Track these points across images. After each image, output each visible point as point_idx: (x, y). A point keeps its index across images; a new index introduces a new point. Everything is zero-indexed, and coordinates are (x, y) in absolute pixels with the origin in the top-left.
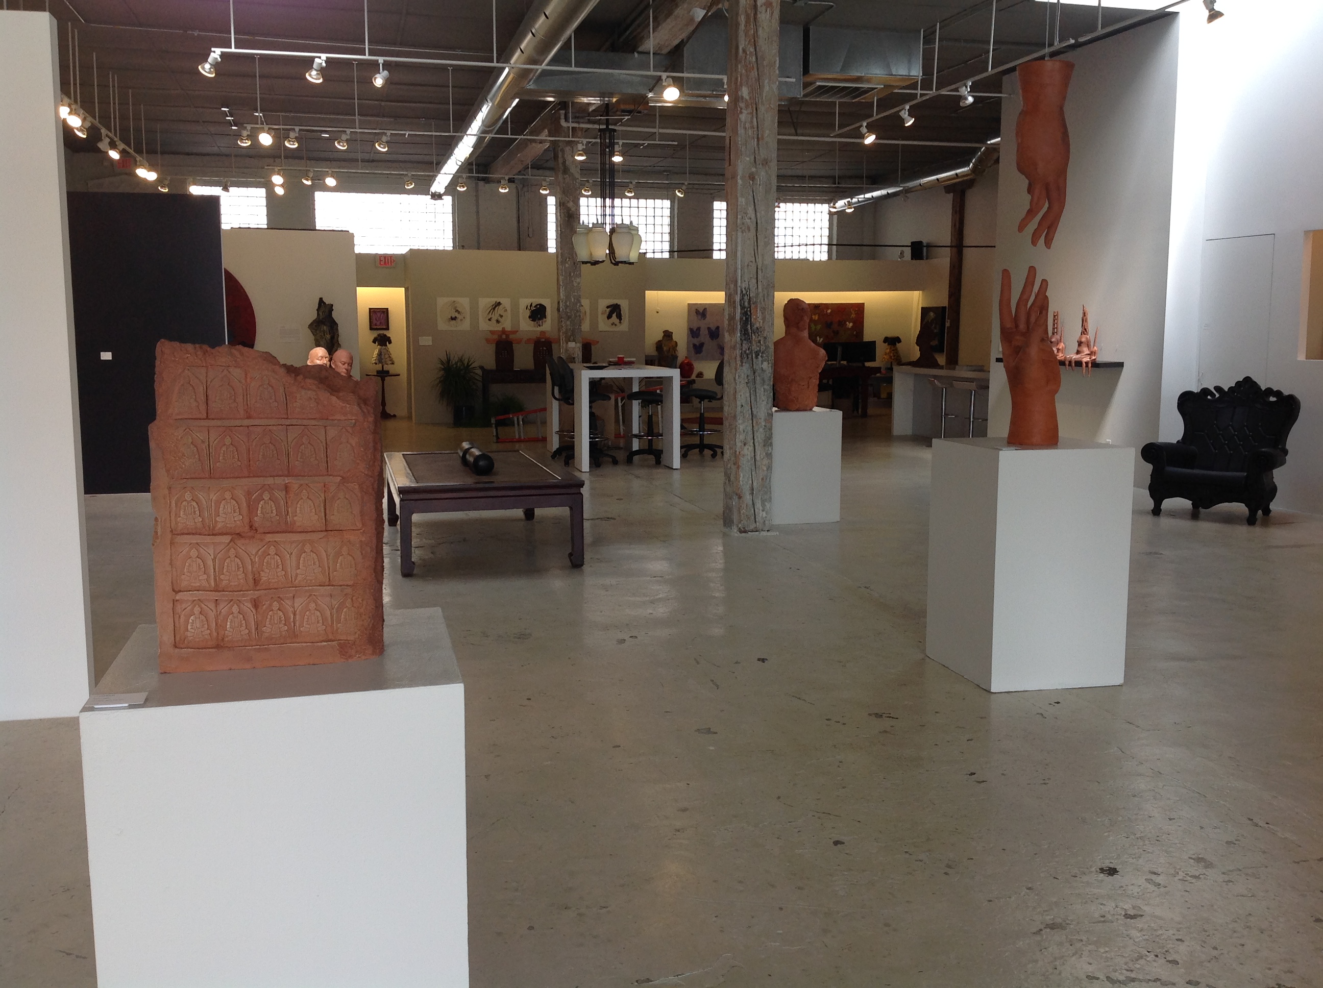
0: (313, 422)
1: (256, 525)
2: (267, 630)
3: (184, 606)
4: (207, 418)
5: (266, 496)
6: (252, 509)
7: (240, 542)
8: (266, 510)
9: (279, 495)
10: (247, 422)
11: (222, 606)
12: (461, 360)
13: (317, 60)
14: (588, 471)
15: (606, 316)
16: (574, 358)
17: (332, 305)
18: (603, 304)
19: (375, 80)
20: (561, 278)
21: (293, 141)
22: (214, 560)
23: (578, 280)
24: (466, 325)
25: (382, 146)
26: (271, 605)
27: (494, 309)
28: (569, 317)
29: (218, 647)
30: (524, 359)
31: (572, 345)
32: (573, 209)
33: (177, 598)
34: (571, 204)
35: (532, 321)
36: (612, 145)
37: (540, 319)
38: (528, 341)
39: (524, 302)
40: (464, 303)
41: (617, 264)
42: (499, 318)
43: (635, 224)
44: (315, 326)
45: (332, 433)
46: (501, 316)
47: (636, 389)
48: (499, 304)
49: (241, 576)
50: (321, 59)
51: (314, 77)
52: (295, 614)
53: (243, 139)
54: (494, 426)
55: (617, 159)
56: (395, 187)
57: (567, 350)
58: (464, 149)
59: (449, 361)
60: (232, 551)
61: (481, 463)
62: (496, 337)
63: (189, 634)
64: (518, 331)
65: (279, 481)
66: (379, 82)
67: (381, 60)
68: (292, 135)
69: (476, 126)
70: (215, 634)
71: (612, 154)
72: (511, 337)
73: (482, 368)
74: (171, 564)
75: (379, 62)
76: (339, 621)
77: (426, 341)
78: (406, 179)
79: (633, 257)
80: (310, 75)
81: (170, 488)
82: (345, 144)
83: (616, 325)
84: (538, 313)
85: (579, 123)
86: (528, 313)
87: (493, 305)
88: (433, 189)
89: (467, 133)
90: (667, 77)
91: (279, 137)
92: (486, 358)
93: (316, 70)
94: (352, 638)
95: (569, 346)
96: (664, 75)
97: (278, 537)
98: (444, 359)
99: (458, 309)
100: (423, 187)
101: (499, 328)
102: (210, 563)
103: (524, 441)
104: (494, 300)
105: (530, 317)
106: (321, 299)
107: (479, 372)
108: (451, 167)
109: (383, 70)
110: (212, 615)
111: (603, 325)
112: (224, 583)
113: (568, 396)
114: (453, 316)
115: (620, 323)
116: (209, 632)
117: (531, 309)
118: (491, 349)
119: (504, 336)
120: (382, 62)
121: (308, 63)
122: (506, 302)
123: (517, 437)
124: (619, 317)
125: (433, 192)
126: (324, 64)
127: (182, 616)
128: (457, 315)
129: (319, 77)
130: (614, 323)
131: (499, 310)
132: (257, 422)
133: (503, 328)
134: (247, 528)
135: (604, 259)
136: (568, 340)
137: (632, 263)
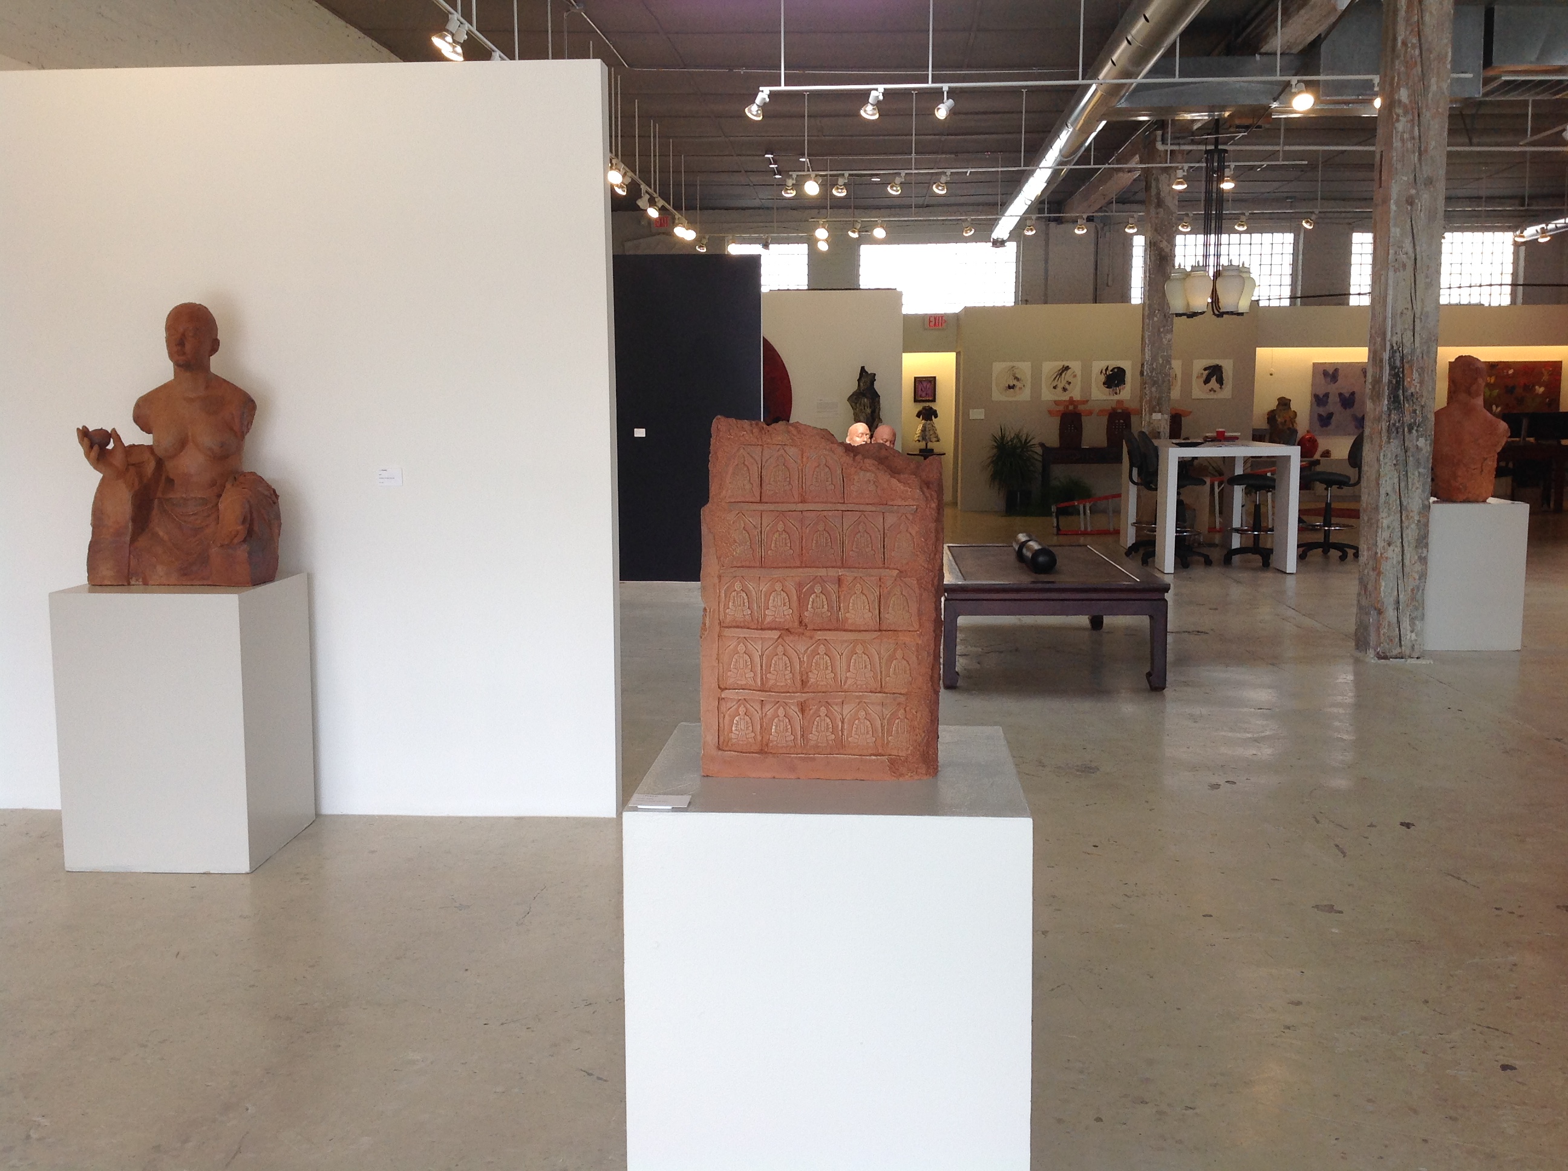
0: (870, 508)
1: (806, 620)
2: (813, 737)
3: (729, 705)
4: (761, 502)
5: (818, 589)
6: (802, 602)
7: (789, 639)
8: (817, 606)
9: (831, 588)
10: (800, 507)
11: (767, 707)
12: (1017, 436)
13: (873, 94)
14: (1173, 572)
15: (1202, 380)
16: (1159, 433)
17: (875, 374)
18: (1199, 365)
19: (937, 111)
20: (1147, 334)
21: (841, 189)
22: (761, 656)
23: (1169, 336)
24: (1024, 395)
25: (940, 188)
26: (818, 710)
27: (1061, 374)
28: (1155, 383)
29: (761, 752)
30: (1094, 434)
31: (1156, 416)
32: (1167, 250)
33: (723, 696)
34: (1164, 245)
35: (1107, 388)
36: (1221, 170)
37: (1117, 385)
38: (1101, 412)
39: (1099, 366)
40: (1025, 368)
41: (1221, 315)
42: (1067, 386)
43: (1246, 265)
44: (855, 399)
45: (891, 519)
46: (1069, 383)
47: (1239, 471)
48: (1067, 368)
49: (789, 676)
50: (878, 91)
51: (869, 113)
52: (843, 723)
53: (788, 189)
54: (1054, 514)
55: (1227, 186)
56: (950, 234)
57: (1150, 423)
58: (1035, 185)
59: (1003, 437)
60: (780, 649)
61: (1041, 559)
62: (1061, 408)
63: (733, 736)
64: (1087, 401)
65: (833, 573)
66: (942, 113)
67: (945, 87)
68: (841, 181)
69: (1051, 157)
70: (759, 738)
71: (1221, 179)
72: (1081, 407)
73: (1042, 445)
74: (718, 659)
75: (944, 89)
76: (890, 733)
77: (977, 414)
78: (964, 224)
79: (1243, 306)
80: (865, 111)
81: (720, 577)
82: (899, 188)
83: (1215, 391)
84: (1114, 378)
85: (1179, 144)
86: (1103, 378)
87: (1059, 370)
88: (995, 235)
89: (1040, 166)
90: (1299, 81)
91: (826, 185)
92: (1047, 433)
93: (871, 104)
94: (903, 754)
95: (1153, 418)
96: (1294, 80)
97: (829, 635)
98: (998, 435)
99: (1017, 375)
100: (984, 232)
101: (1065, 397)
102: (757, 660)
103: (1091, 534)
104: (1060, 364)
105: (1104, 384)
106: (863, 368)
107: (1039, 450)
108: (1019, 206)
109: (948, 99)
110: (757, 717)
111: (1199, 391)
112: (771, 682)
113: (1149, 479)
114: (1011, 384)
115: (1221, 388)
116: (753, 735)
117: (1106, 373)
118: (1056, 421)
119: (1071, 408)
120: (947, 89)
121: (864, 96)
122: (1076, 366)
123: (1083, 529)
124: (1220, 381)
125: (995, 238)
126: (881, 98)
127: (727, 716)
128: (1015, 382)
129: (875, 112)
130: (1212, 388)
131: (1067, 376)
132: (811, 507)
133: (1071, 398)
134: (797, 624)
135: (1205, 310)
136: (1152, 410)
137: (1242, 314)
